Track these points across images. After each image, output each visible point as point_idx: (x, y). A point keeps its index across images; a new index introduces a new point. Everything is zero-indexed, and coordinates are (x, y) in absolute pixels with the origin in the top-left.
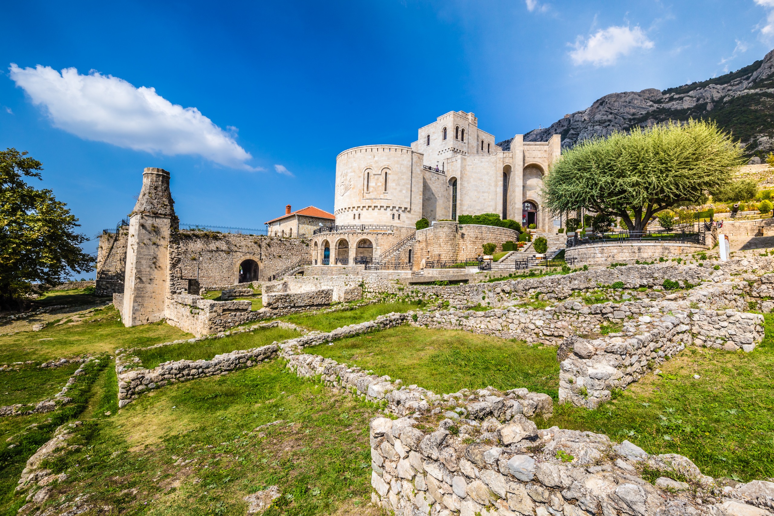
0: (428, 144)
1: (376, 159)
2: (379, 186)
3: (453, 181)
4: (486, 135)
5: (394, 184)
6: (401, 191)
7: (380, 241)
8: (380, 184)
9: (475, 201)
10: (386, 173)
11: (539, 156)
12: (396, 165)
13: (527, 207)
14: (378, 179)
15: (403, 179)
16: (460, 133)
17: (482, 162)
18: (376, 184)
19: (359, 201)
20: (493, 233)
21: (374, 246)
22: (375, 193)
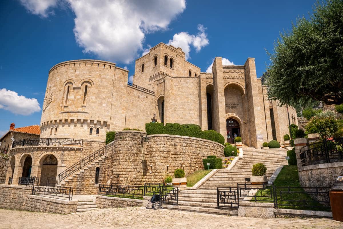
0: (143, 71)
1: (77, 72)
2: (78, 99)
3: (162, 100)
4: (193, 66)
5: (94, 97)
6: (101, 104)
7: (66, 156)
8: (79, 97)
9: (182, 118)
10: (86, 87)
11: (238, 77)
12: (97, 79)
13: (231, 124)
14: (77, 92)
15: (104, 92)
16: (169, 61)
17: (187, 83)
18: (75, 98)
19: (57, 115)
20: (191, 146)
21: (59, 163)
22: (73, 106)
